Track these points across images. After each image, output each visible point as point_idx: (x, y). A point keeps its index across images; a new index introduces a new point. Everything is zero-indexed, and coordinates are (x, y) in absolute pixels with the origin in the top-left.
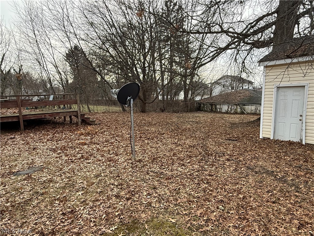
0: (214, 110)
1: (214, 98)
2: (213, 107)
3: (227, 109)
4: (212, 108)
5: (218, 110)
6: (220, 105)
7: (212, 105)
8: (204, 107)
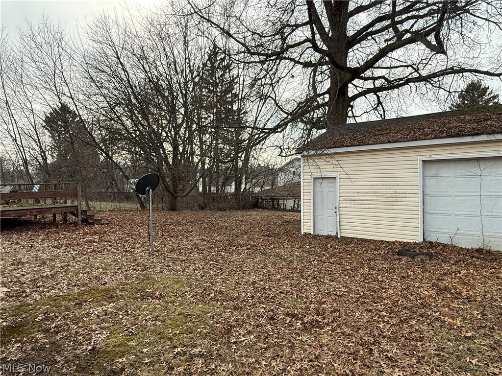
0: (276, 206)
1: (277, 189)
2: (275, 203)
3: (292, 206)
4: (273, 203)
5: (282, 207)
6: (284, 200)
7: (273, 200)
8: (262, 202)
